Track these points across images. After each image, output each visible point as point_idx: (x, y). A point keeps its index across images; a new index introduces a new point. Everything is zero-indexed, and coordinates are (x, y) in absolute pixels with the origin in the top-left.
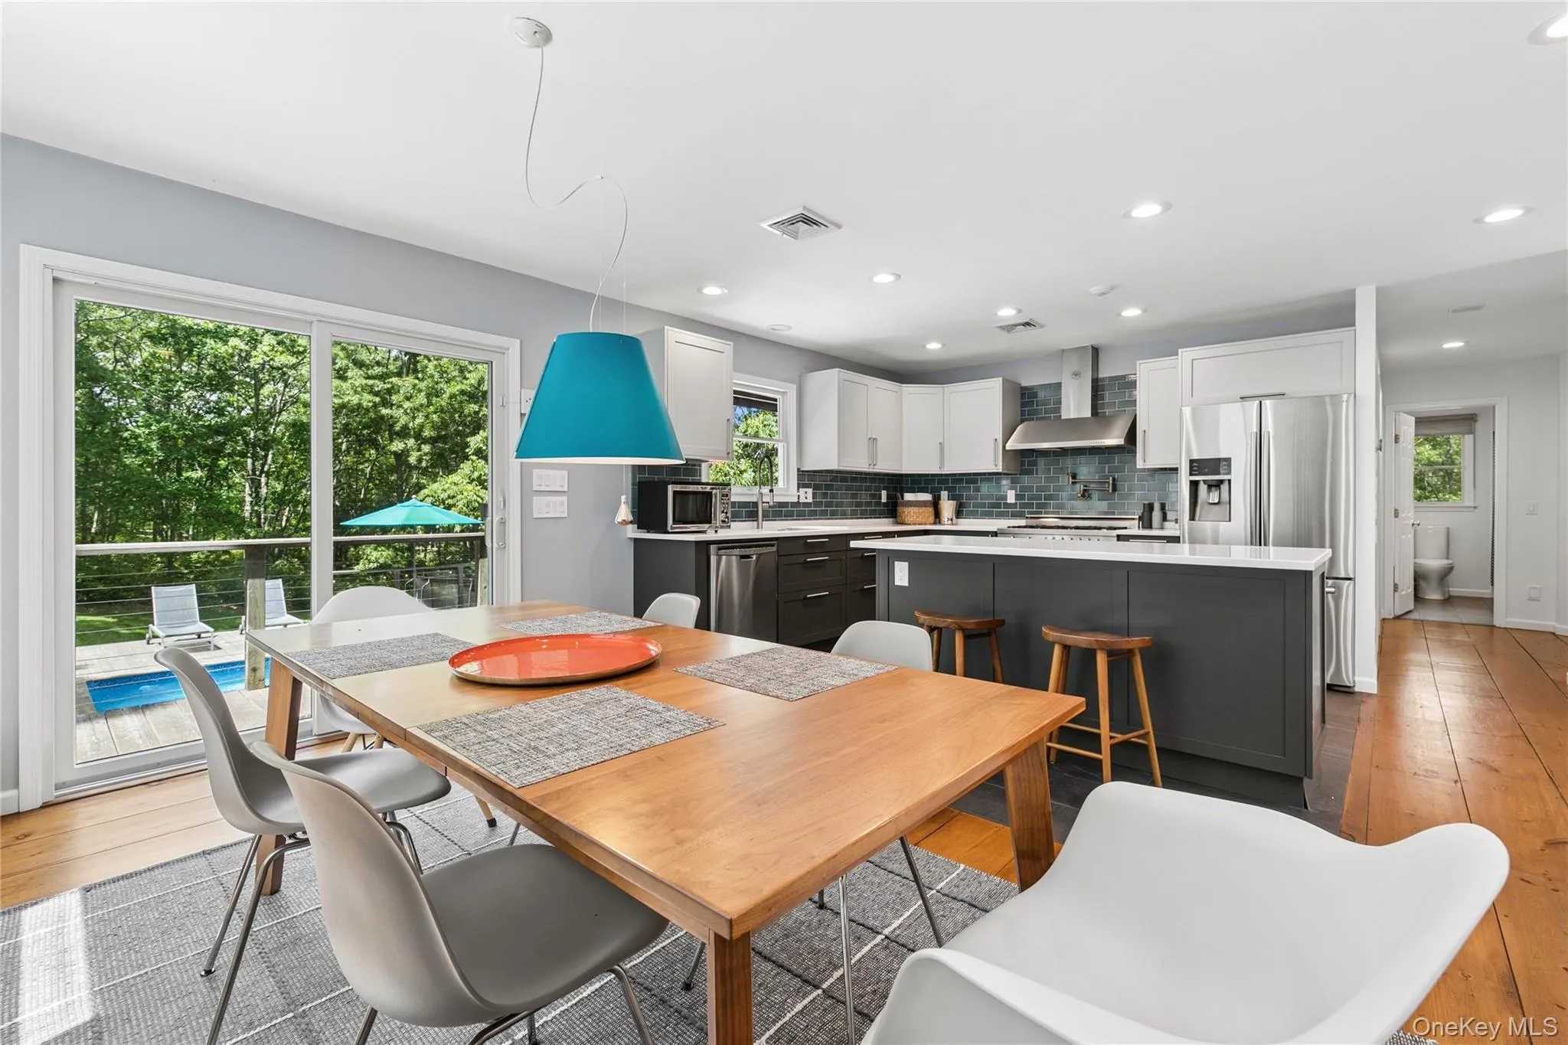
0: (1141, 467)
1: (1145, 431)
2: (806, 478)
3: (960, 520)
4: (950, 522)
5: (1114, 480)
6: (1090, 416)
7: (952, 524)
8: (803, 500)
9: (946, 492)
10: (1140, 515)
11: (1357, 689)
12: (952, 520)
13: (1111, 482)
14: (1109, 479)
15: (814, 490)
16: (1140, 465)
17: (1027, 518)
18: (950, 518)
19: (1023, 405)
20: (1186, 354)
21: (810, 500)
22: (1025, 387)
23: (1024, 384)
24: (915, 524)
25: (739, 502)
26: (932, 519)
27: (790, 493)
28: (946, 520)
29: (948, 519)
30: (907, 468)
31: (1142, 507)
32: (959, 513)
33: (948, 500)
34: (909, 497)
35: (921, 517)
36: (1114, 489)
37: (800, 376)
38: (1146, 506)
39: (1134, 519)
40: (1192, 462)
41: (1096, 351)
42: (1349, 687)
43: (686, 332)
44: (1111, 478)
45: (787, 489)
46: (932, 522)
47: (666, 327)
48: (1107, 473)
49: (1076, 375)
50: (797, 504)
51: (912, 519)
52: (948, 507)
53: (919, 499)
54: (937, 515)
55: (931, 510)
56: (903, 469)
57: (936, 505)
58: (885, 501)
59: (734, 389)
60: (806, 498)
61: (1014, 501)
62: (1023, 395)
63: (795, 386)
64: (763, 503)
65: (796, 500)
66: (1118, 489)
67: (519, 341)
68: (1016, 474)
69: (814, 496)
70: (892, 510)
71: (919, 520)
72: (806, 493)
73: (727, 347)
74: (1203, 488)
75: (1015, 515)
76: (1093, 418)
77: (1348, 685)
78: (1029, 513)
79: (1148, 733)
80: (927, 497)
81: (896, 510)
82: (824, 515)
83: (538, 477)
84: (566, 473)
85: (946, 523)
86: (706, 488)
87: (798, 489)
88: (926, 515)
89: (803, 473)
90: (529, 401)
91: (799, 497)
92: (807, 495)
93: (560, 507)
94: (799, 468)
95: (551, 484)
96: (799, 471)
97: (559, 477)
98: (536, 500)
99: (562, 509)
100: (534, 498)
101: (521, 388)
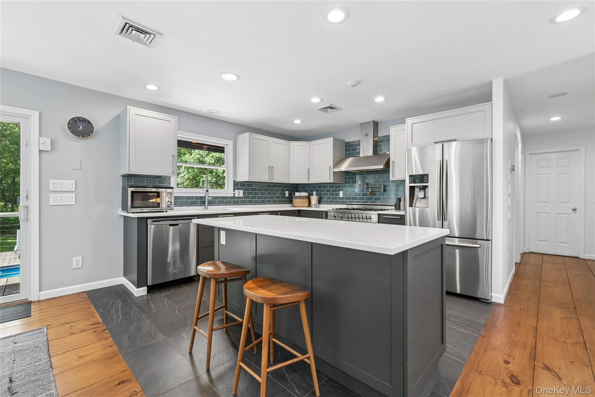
0: (392, 179)
1: (393, 162)
2: (237, 185)
3: (320, 205)
4: (315, 206)
5: (384, 186)
6: (372, 155)
7: (316, 207)
8: (237, 195)
9: (315, 192)
10: (395, 203)
11: (493, 300)
12: (316, 205)
13: (382, 187)
14: (382, 186)
15: (244, 191)
16: (391, 178)
17: (347, 204)
18: (315, 204)
19: (346, 150)
20: (409, 121)
21: (241, 195)
22: (347, 142)
23: (347, 141)
24: (299, 207)
25: (195, 197)
26: (307, 204)
27: (229, 192)
28: (313, 205)
29: (314, 205)
30: (293, 180)
31: (396, 200)
32: (320, 202)
33: (316, 196)
34: (297, 194)
35: (301, 203)
36: (385, 191)
37: (236, 137)
38: (398, 199)
39: (393, 205)
40: (410, 176)
41: (376, 124)
42: (488, 300)
43: (143, 110)
44: (382, 185)
45: (228, 191)
46: (307, 206)
47: (128, 107)
48: (381, 183)
49: (366, 135)
50: (234, 197)
51: (297, 205)
52: (314, 199)
53: (302, 195)
54: (310, 203)
55: (307, 200)
56: (290, 181)
57: (309, 198)
58: (288, 196)
59: (178, 139)
60: (239, 195)
61: (342, 196)
62: (346, 146)
63: (232, 141)
64: (209, 197)
65: (233, 196)
66: (387, 190)
67: (38, 112)
68: (343, 184)
69: (244, 194)
70: (290, 200)
71: (301, 205)
72: (239, 192)
73: (173, 119)
74: (417, 190)
75: (343, 203)
76: (374, 156)
77: (488, 299)
78: (349, 202)
79: (310, 357)
80: (305, 194)
81: (292, 200)
82: (250, 203)
83: (53, 184)
84: (74, 182)
85: (313, 206)
86: (159, 190)
87: (234, 191)
88: (304, 203)
89: (236, 183)
90: (44, 144)
91: (234, 194)
92: (240, 193)
93: (70, 199)
94: (234, 181)
95: (63, 187)
96: (234, 182)
97: (69, 184)
98: (52, 195)
99: (71, 200)
100: (50, 194)
101: (39, 137)
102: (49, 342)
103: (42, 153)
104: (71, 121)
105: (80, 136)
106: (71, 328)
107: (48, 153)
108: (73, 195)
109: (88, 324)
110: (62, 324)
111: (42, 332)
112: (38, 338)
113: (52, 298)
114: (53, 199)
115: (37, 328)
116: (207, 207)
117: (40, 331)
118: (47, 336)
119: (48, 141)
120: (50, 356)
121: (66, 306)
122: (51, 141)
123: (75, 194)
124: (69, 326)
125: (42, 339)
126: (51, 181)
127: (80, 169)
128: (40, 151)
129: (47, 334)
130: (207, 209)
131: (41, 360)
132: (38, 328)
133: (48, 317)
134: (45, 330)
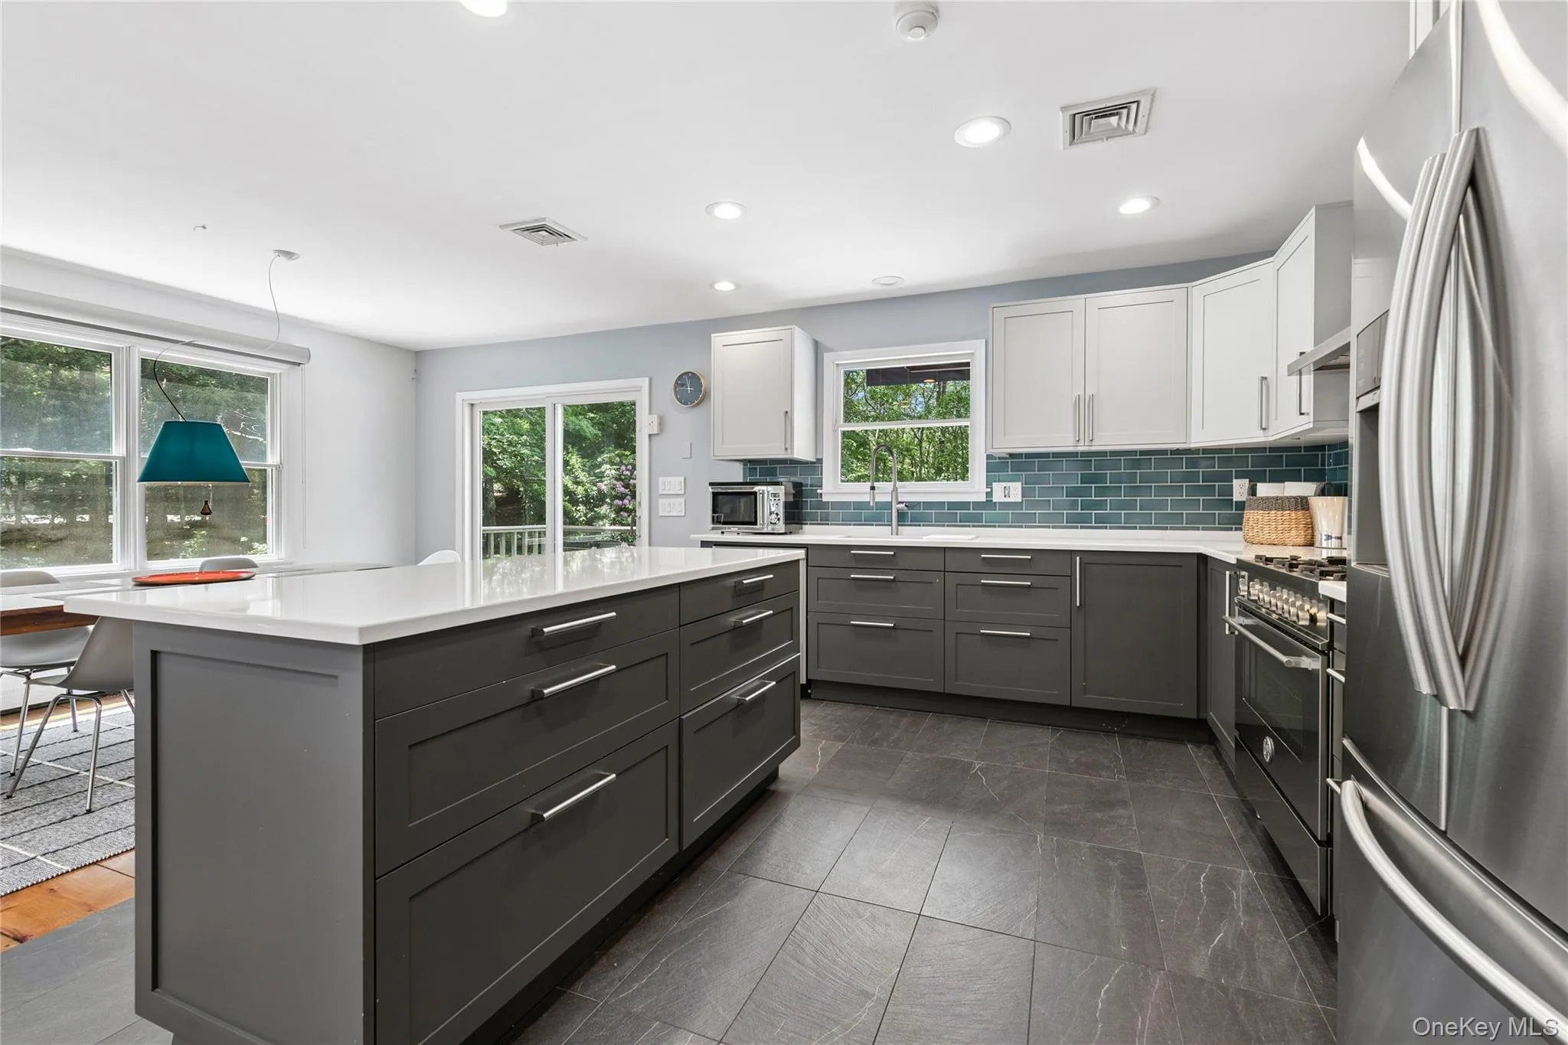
2: (1002, 466)
4: (1334, 543)
7: (1339, 547)
8: (998, 497)
15: (1025, 483)
18: (1335, 534)
21: (1016, 497)
26: (1296, 535)
27: (975, 490)
28: (1324, 537)
29: (1330, 537)
45: (973, 488)
46: (1301, 540)
50: (989, 504)
52: (1331, 511)
53: (1284, 494)
54: (1309, 527)
55: (1295, 517)
58: (1244, 499)
60: (1008, 496)
63: (983, 342)
64: (900, 503)
65: (983, 499)
67: (648, 379)
69: (1025, 493)
71: (1275, 536)
72: (1007, 488)
80: (1294, 490)
81: (1241, 516)
82: (1047, 521)
83: (661, 483)
84: (682, 479)
85: (1324, 544)
86: (753, 488)
87: (989, 484)
88: (1280, 527)
89: (997, 460)
90: (653, 424)
91: (989, 494)
92: (1011, 491)
93: (679, 507)
94: (987, 456)
95: (672, 488)
96: (987, 459)
97: (677, 483)
98: (659, 501)
99: (680, 510)
101: (650, 414)
103: (653, 437)
104: (677, 383)
105: (689, 405)
107: (656, 438)
108: (682, 500)
114: (662, 507)
116: (897, 529)
119: (657, 418)
122: (660, 418)
123: (684, 499)
126: (661, 480)
127: (691, 458)
128: (650, 435)
130: (897, 534)
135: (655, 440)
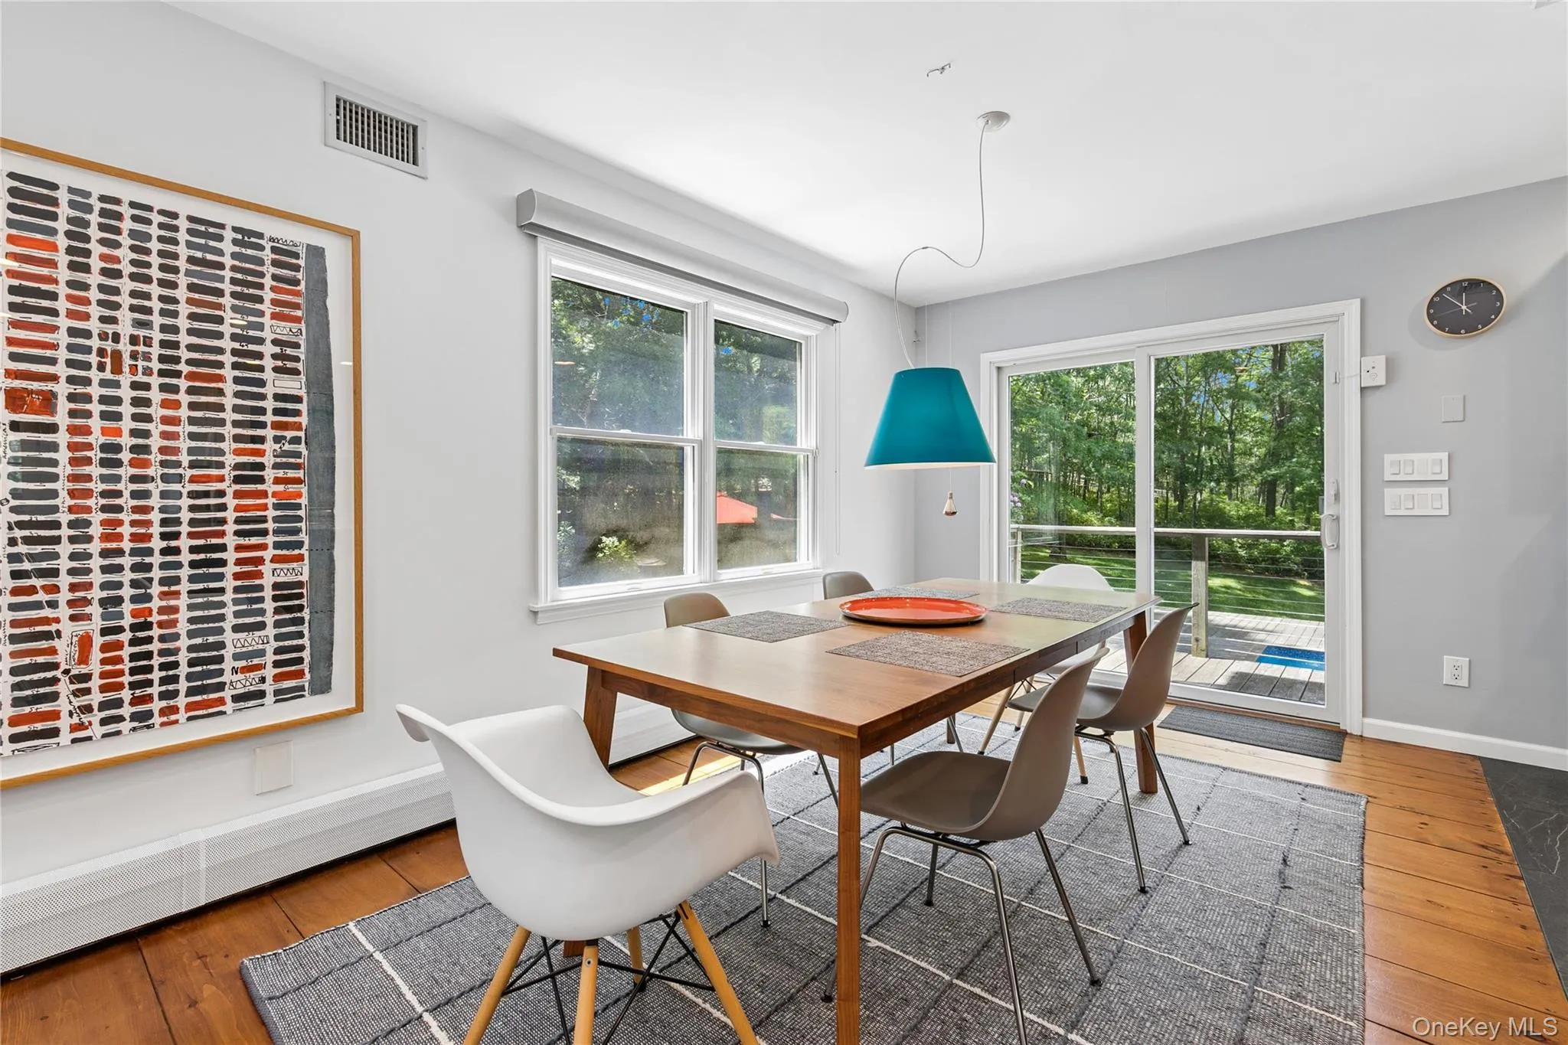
67: (1359, 300)
83: (1392, 463)
84: (1444, 456)
90: (1372, 371)
93: (1435, 502)
95: (1415, 471)
97: (1430, 462)
98: (1388, 492)
99: (1437, 505)
100: (1386, 490)
101: (1361, 357)
102: (1367, 832)
103: (1368, 393)
104: (1435, 299)
105: (1462, 332)
106: (1422, 826)
107: (1378, 393)
108: (1444, 491)
109: (1467, 837)
110: (1402, 808)
111: (1355, 803)
112: (1345, 810)
113: (1390, 742)
114: (1395, 501)
115: (1347, 791)
117: (1352, 799)
118: (1364, 816)
119: (1380, 361)
120: (1362, 859)
121: (1420, 772)
122: (1388, 361)
123: (1447, 489)
124: (1418, 819)
125: (1353, 817)
126: (1388, 458)
127: (1464, 421)
128: (1363, 389)
129: (1364, 812)
131: (1342, 856)
132: (1350, 792)
133: (1374, 777)
134: (1363, 803)
135: (1372, 398)
